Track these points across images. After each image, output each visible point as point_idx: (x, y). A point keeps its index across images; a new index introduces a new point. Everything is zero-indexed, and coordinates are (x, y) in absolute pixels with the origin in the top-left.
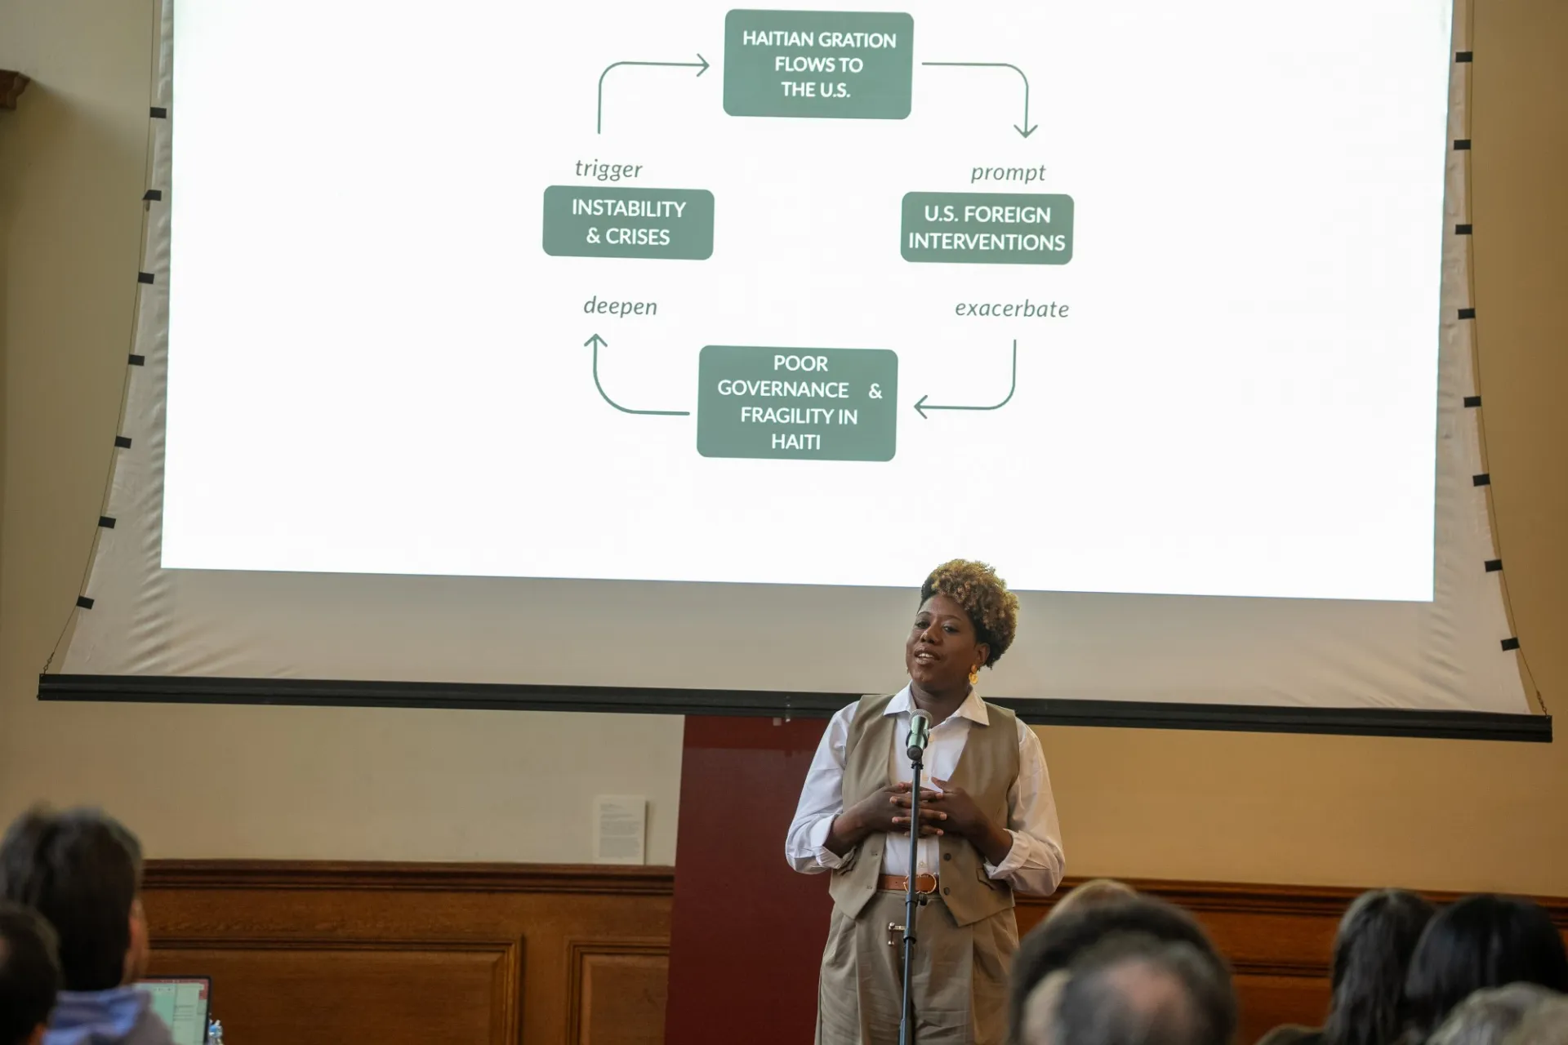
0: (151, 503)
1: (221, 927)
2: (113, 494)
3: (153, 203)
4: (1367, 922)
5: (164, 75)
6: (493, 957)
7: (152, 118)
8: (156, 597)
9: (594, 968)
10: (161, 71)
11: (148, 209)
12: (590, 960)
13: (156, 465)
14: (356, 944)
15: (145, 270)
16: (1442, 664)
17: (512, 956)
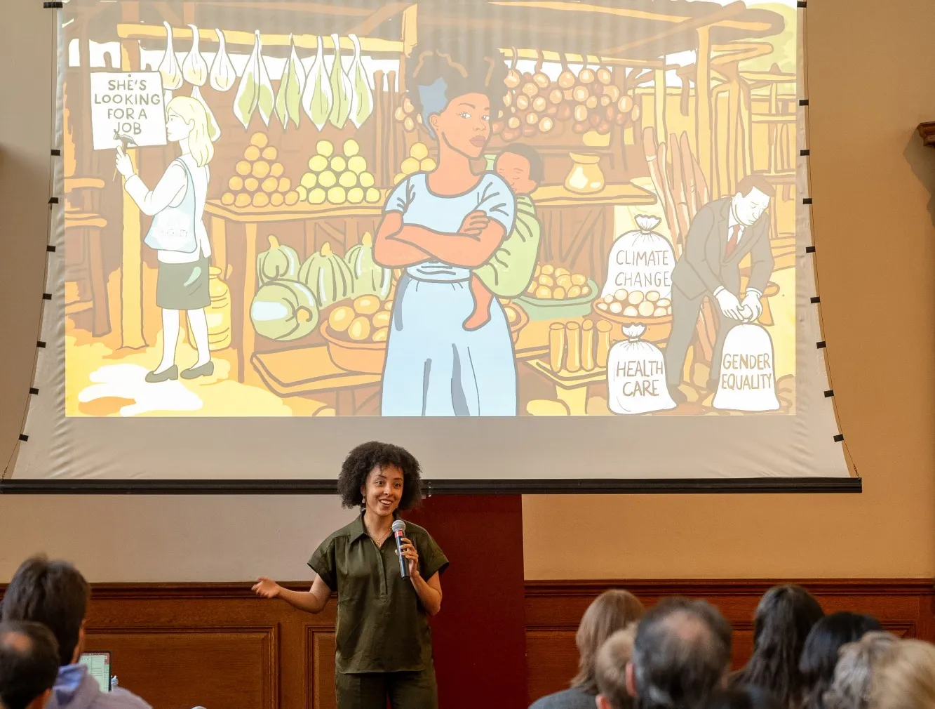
0: (59, 379)
1: (107, 621)
2: (37, 374)
3: (54, 204)
4: (777, 602)
5: (58, 131)
6: (262, 635)
7: (53, 156)
8: (64, 434)
9: (320, 640)
10: (56, 128)
11: (51, 209)
12: (317, 636)
13: (61, 357)
14: (185, 629)
15: (51, 244)
16: (802, 451)
17: (273, 635)
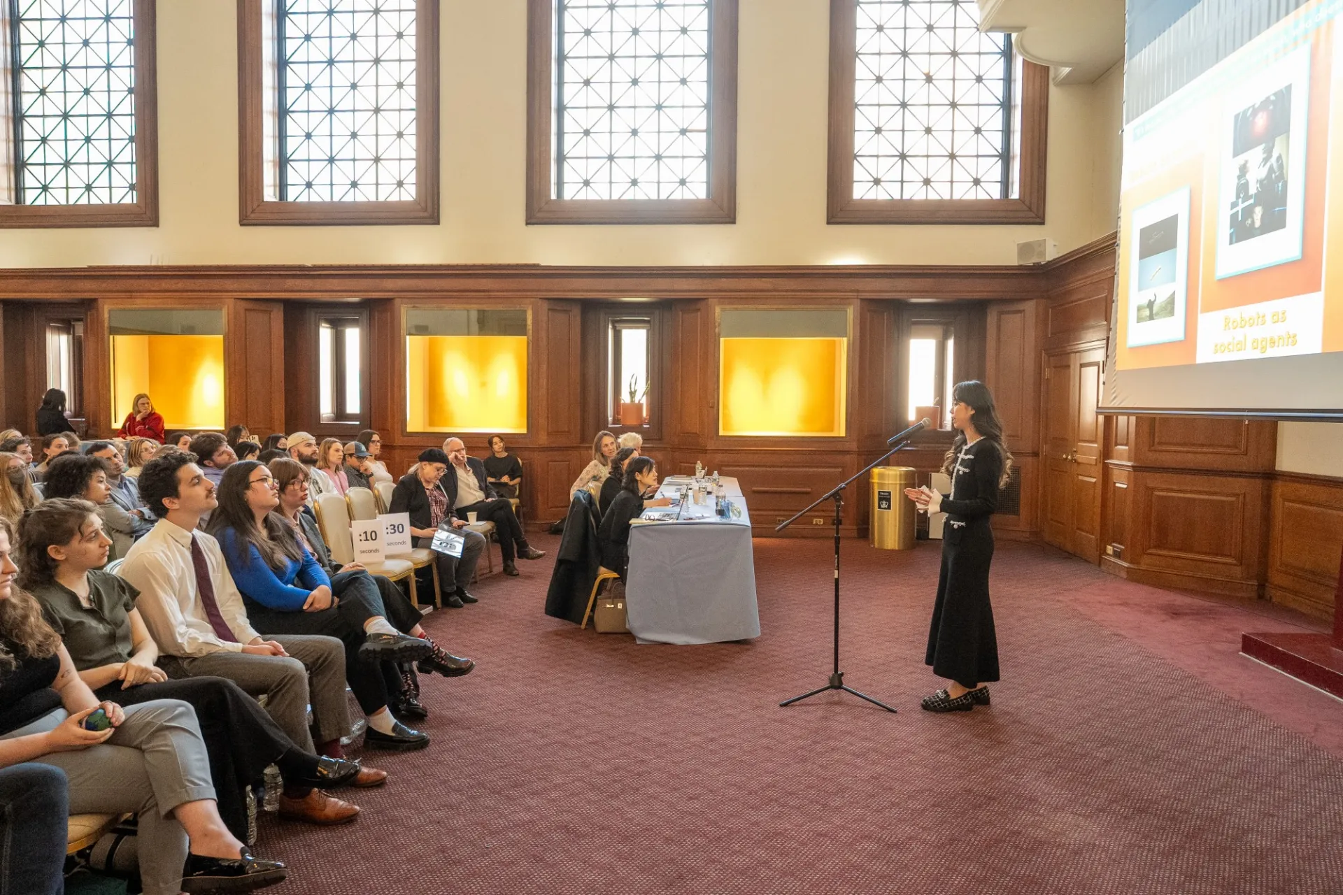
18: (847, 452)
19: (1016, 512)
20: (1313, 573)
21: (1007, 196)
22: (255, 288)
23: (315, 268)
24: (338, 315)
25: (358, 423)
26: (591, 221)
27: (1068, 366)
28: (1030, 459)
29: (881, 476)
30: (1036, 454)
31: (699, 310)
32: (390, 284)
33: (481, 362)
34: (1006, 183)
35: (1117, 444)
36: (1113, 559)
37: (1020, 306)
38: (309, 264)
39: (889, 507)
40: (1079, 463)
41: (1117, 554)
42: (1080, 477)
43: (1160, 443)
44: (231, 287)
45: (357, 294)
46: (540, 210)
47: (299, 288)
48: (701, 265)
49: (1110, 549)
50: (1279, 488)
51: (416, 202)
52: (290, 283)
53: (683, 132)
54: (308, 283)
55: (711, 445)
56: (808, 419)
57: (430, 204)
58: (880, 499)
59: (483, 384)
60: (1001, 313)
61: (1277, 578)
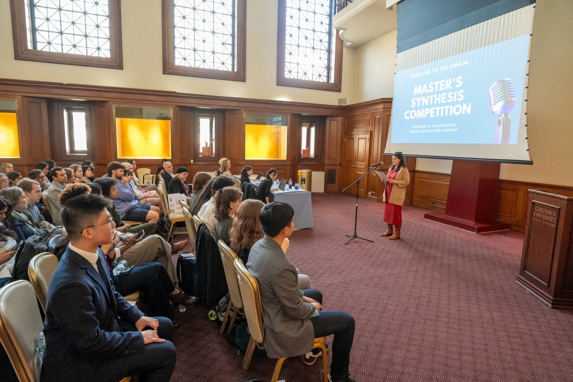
8: (390, 146)
16: (517, 153)
18: (286, 165)
19: (334, 183)
20: (426, 197)
21: (329, 82)
22: (34, 91)
23: (68, 85)
24: (72, 106)
25: (86, 154)
26: (187, 75)
27: (354, 139)
28: (339, 166)
29: (301, 173)
30: (340, 165)
31: (237, 114)
32: (107, 95)
33: (145, 130)
34: (328, 77)
35: (372, 163)
36: (371, 196)
37: (337, 118)
38: (65, 83)
39: (305, 183)
40: (357, 168)
41: (372, 194)
42: (358, 172)
43: (387, 163)
44: (20, 90)
45: (84, 98)
46: (169, 68)
47: (59, 94)
48: (233, 97)
49: (370, 193)
50: (417, 175)
51: (112, 59)
52: (54, 91)
53: (223, 44)
54: (63, 91)
55: (242, 163)
56: (270, 153)
57: (118, 60)
58: (302, 181)
59: (146, 139)
60: (331, 120)
61: (415, 199)
